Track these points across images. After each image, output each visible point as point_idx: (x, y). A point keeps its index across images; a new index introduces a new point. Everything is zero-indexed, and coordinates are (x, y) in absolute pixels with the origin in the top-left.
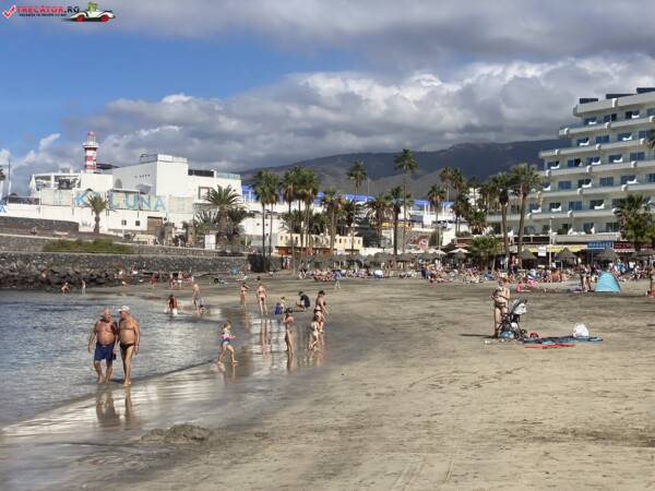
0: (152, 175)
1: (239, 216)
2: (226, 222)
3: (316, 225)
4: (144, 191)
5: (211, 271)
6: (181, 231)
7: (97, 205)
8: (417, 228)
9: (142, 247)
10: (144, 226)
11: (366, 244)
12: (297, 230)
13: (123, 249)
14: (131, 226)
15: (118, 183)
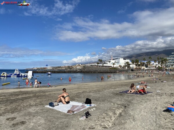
0: (119, 60)
1: (130, 65)
2: (128, 65)
3: (139, 65)
4: (118, 62)
5: (127, 71)
6: (123, 67)
7: (114, 64)
8: (153, 65)
9: (119, 69)
10: (119, 66)
11: (146, 67)
12: (137, 66)
13: (117, 69)
14: (117, 66)
15: (115, 61)
